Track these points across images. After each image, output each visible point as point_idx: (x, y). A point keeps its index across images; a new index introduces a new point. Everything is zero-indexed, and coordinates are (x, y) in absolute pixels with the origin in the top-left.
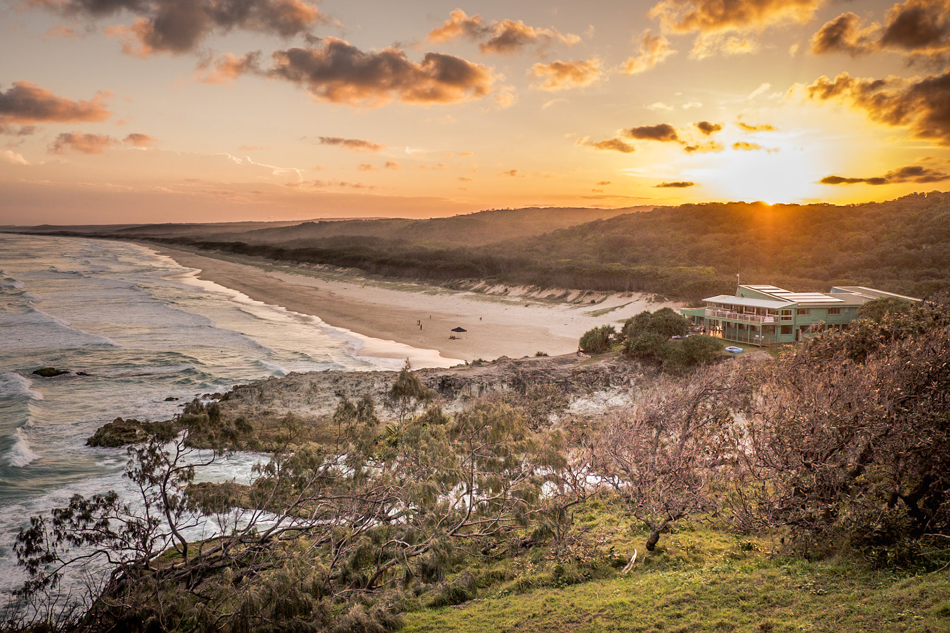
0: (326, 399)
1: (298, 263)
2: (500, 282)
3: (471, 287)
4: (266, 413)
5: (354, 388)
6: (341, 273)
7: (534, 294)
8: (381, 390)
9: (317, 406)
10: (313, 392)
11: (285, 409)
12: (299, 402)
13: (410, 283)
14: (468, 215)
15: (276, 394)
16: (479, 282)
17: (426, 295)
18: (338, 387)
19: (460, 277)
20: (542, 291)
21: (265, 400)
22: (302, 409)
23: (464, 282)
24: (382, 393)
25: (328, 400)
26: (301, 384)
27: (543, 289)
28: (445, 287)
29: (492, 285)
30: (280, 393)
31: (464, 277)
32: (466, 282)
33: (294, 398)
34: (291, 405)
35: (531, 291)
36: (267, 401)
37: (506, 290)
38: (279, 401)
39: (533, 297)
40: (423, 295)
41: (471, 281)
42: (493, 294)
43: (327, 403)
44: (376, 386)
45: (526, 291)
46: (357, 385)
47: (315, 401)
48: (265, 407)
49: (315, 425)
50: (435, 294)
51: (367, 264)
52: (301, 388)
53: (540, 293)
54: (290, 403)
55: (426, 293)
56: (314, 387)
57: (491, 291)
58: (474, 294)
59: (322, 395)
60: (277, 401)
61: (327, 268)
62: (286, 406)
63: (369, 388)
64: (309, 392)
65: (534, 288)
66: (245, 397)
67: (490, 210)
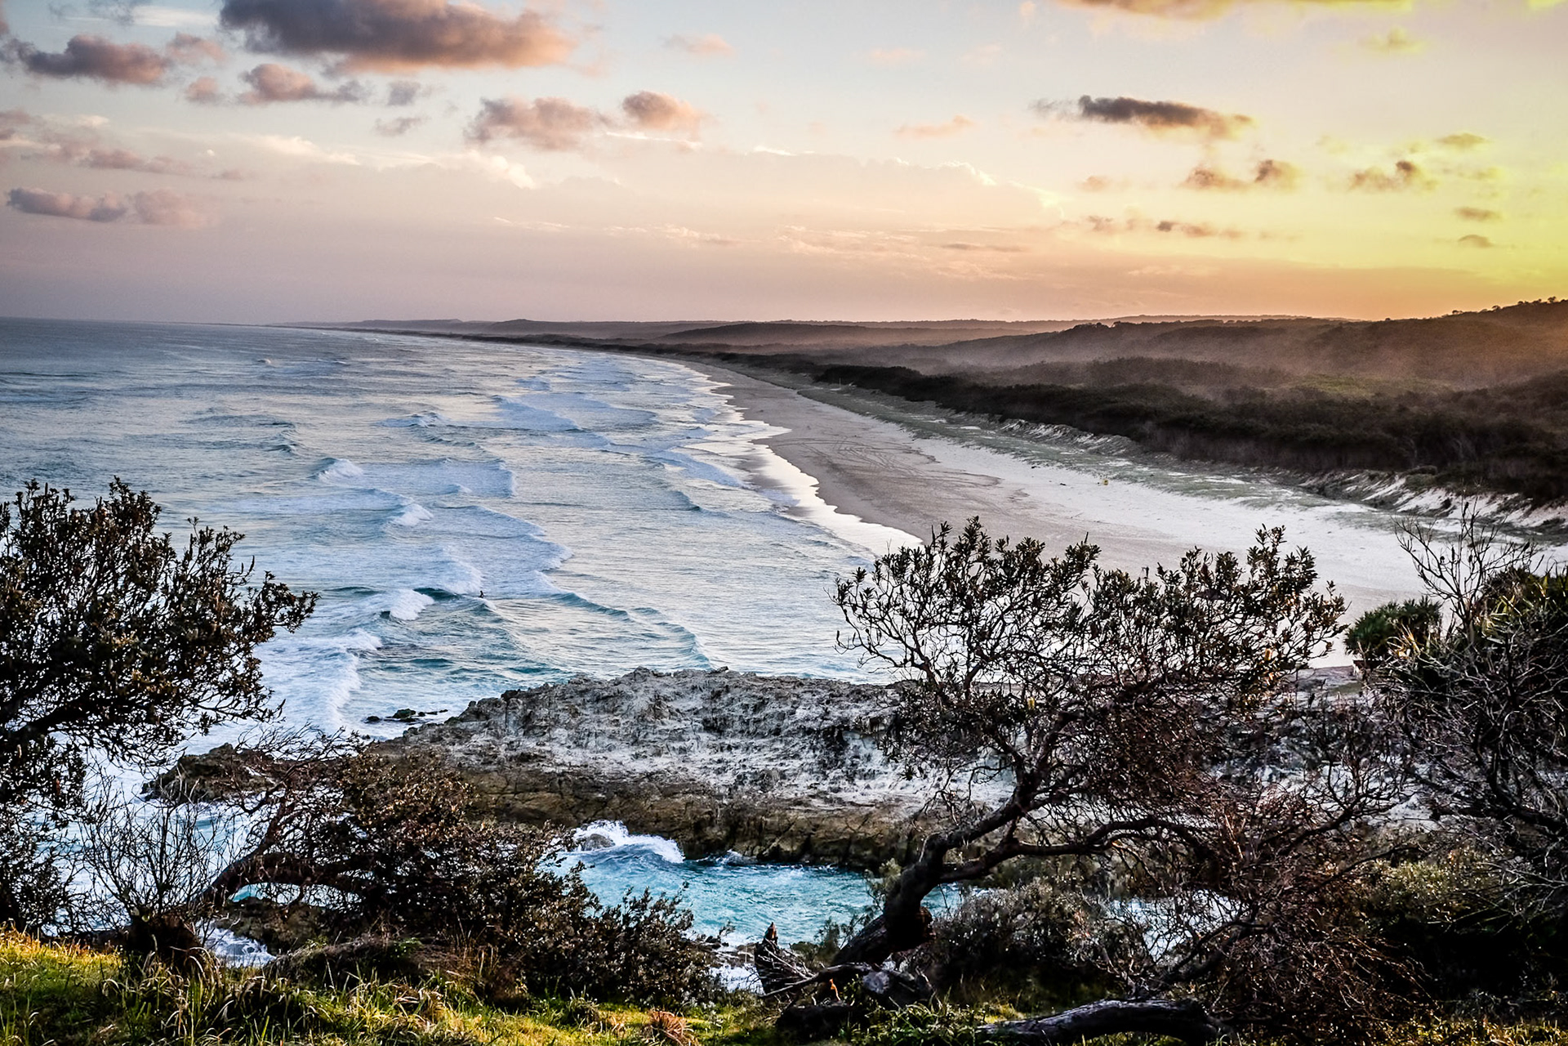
0: (678, 735)
1: (1002, 421)
2: (1439, 483)
3: (1370, 492)
4: (525, 758)
5: (750, 715)
6: (1086, 446)
7: (1514, 517)
8: (808, 725)
9: (650, 751)
10: (650, 718)
11: (578, 751)
12: (611, 737)
13: (1227, 475)
14: (1484, 313)
15: (564, 717)
16: (1392, 481)
17: (1243, 508)
18: (714, 711)
19: (1353, 466)
20: (1533, 509)
21: (534, 727)
22: (615, 755)
23: (1357, 481)
24: (809, 731)
25: (681, 739)
26: (629, 697)
27: (1536, 505)
28: (1309, 489)
29: (1417, 488)
30: (575, 714)
31: (1360, 466)
32: (1358, 481)
33: (603, 727)
34: (592, 744)
35: (1506, 508)
36: (536, 731)
37: (1447, 503)
38: (566, 733)
39: (1509, 524)
40: (1237, 508)
41: (1372, 478)
42: (1414, 512)
43: (677, 745)
44: (800, 713)
45: (1494, 507)
46: (756, 709)
47: (651, 737)
48: (530, 745)
49: (620, 794)
50: (1263, 506)
51: (1148, 427)
52: (624, 708)
53: (1527, 514)
54: (592, 738)
55: (1244, 502)
56: (657, 706)
57: (1411, 505)
58: (1365, 509)
59: (671, 724)
60: (560, 733)
61: (1059, 434)
62: (579, 746)
63: (782, 716)
64: (641, 718)
65: (1516, 500)
66: (492, 719)
67: (1545, 300)
